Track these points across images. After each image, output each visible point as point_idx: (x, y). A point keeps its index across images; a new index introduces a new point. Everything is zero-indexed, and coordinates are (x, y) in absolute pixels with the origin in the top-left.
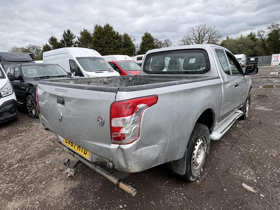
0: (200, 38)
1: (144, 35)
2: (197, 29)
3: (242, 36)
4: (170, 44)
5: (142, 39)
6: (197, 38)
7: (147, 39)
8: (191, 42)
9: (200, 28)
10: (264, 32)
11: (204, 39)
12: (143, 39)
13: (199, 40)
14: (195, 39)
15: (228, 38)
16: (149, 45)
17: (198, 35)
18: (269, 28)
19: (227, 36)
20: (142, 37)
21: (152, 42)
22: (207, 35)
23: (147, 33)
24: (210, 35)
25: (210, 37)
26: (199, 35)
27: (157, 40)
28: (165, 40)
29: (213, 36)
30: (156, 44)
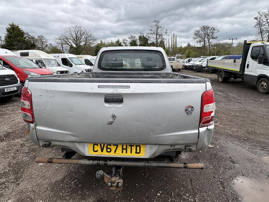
0: (78, 38)
1: (9, 27)
2: (73, 30)
3: (112, 42)
4: (45, 41)
5: (6, 30)
6: (75, 38)
7: (15, 32)
8: (68, 41)
9: (77, 29)
10: (127, 41)
11: (81, 40)
12: (8, 30)
13: (77, 40)
14: (73, 39)
15: (101, 42)
16: (18, 39)
17: (75, 35)
18: (130, 38)
19: (101, 40)
20: (7, 29)
21: (22, 36)
22: (84, 37)
23: (13, 25)
24: (87, 37)
25: (86, 39)
26: (77, 36)
27: (28, 34)
28: (39, 36)
29: (89, 38)
30: (27, 38)
